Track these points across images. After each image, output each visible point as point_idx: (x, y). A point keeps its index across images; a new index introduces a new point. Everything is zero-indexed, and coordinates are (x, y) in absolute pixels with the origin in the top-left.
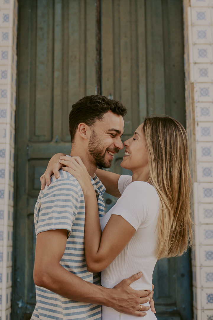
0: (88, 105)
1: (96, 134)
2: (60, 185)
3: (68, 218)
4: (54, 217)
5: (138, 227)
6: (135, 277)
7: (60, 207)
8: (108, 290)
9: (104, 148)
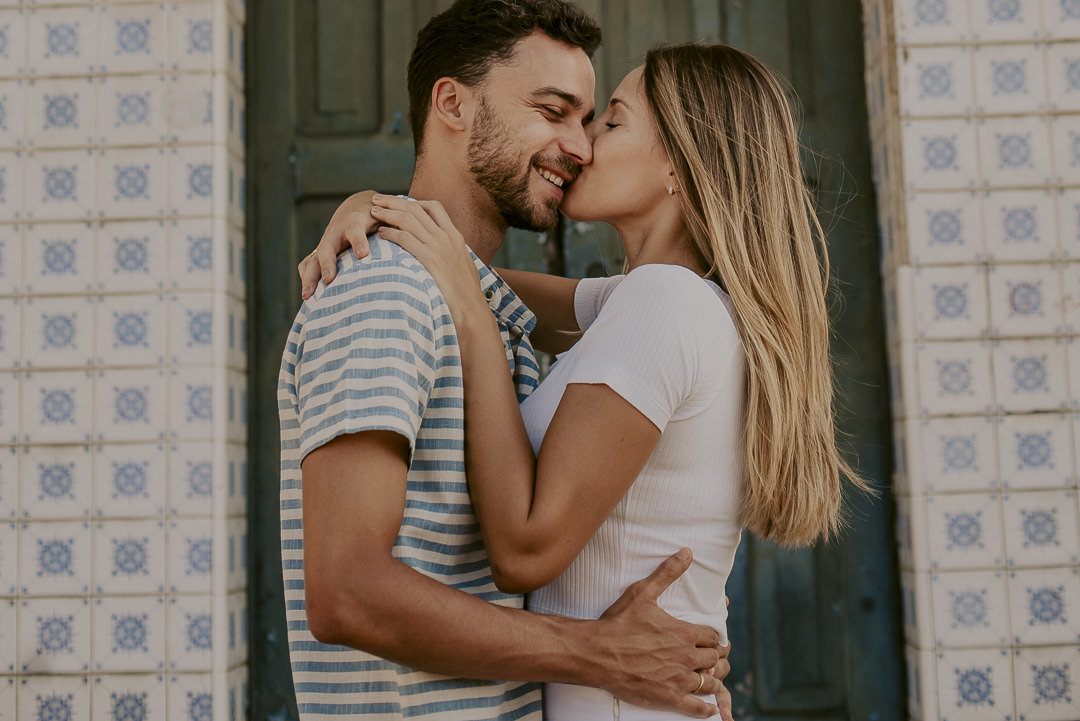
0: (464, 18)
1: (494, 109)
2: (366, 281)
3: (397, 393)
4: (350, 390)
5: (667, 420)
6: (670, 570)
7: (370, 357)
8: (581, 625)
9: (521, 155)
